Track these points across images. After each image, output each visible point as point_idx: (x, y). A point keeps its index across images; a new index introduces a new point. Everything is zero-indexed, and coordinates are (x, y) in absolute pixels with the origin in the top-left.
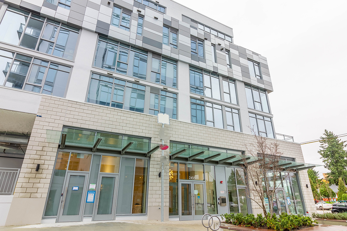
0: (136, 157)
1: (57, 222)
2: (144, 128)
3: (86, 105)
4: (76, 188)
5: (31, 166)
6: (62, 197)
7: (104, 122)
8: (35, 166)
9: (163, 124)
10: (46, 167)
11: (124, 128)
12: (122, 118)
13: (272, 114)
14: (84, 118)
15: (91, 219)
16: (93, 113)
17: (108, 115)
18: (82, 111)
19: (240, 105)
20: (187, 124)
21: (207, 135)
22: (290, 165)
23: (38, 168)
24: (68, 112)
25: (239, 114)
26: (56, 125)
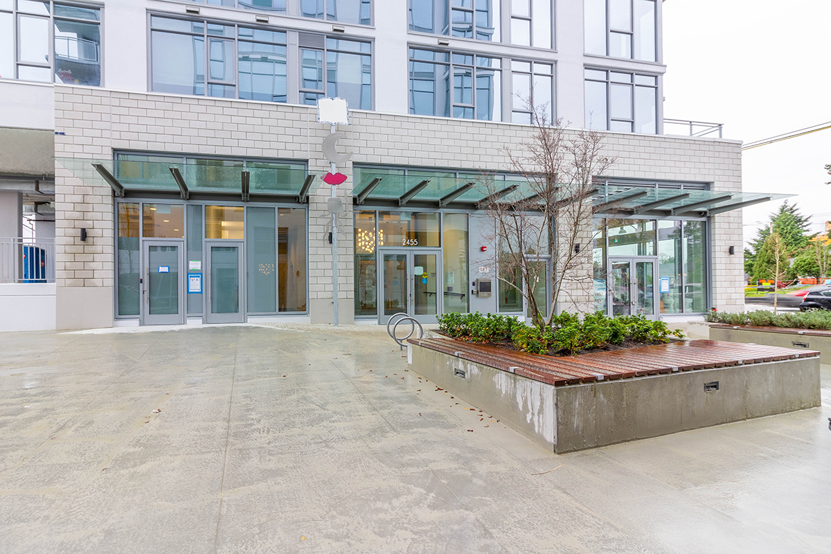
0: (276, 205)
1: (142, 324)
2: (289, 139)
3: (149, 98)
4: (166, 269)
5: (71, 231)
6: (141, 285)
7: (195, 132)
8: (79, 233)
9: (332, 125)
10: (97, 232)
11: (242, 143)
12: (235, 119)
13: (664, 64)
14: (151, 129)
15: (200, 321)
16: (168, 114)
17: (202, 117)
18: (143, 112)
19: (559, 49)
20: (397, 119)
21: (451, 142)
22: (683, 202)
23: (84, 235)
24: (116, 119)
25: (552, 76)
26: (98, 150)
